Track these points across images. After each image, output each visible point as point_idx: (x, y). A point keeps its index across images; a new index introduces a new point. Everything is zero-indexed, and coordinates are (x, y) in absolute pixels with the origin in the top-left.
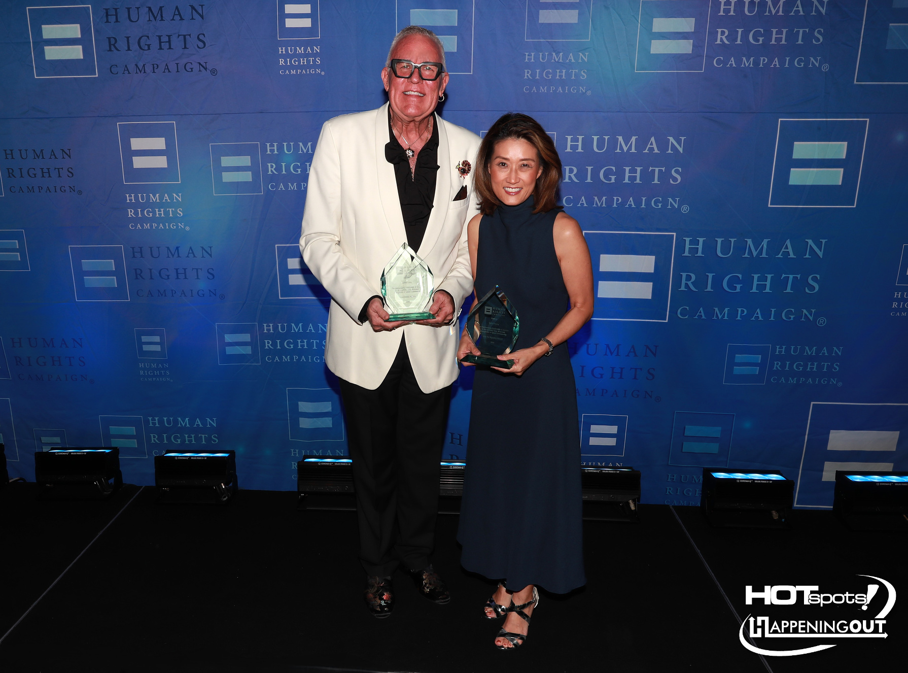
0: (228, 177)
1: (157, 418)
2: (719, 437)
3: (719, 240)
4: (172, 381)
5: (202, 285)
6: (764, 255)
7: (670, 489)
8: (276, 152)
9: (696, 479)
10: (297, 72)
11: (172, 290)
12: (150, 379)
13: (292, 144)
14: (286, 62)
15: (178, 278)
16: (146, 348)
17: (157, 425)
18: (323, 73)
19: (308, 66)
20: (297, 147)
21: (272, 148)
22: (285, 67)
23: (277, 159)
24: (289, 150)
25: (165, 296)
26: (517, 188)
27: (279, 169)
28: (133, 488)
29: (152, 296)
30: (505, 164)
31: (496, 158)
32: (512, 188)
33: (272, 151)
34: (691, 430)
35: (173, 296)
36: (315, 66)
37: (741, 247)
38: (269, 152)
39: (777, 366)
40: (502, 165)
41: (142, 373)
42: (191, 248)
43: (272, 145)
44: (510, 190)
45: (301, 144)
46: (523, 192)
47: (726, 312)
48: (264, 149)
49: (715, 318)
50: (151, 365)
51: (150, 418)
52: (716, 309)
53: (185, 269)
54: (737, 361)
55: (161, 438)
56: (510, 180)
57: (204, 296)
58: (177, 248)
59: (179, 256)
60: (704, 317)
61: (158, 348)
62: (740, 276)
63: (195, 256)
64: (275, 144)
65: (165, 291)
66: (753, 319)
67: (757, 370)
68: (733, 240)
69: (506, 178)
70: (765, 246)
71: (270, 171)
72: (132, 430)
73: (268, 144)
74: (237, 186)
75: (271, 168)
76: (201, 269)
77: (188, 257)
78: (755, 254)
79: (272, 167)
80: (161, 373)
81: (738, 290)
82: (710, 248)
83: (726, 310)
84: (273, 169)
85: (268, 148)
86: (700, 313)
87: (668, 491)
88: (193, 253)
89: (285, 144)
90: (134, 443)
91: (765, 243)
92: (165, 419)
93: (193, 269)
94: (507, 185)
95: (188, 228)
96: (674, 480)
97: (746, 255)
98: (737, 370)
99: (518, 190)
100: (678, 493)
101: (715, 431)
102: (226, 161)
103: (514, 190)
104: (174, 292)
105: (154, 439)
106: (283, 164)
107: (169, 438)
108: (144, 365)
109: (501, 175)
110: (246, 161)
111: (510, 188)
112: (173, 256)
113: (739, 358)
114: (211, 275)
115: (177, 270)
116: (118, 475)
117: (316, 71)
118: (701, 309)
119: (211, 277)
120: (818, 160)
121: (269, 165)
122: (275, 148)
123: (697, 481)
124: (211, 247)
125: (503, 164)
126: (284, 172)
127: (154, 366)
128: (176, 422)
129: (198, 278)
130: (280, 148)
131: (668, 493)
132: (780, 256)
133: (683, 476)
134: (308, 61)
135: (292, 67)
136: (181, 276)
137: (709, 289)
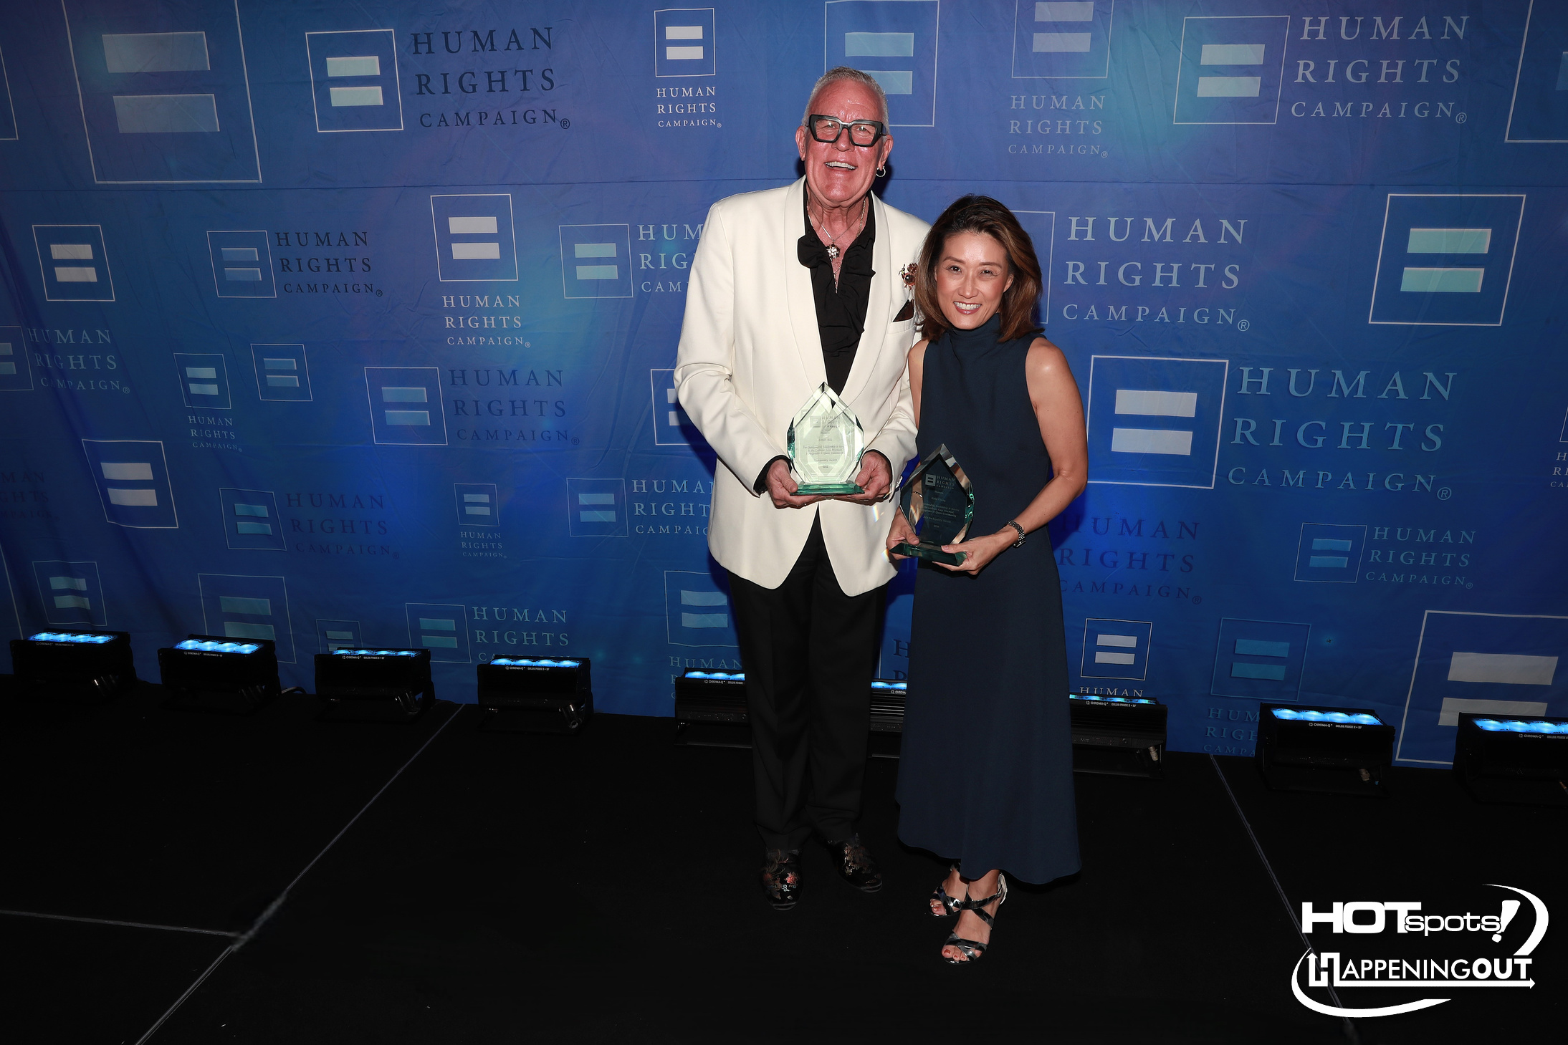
0: (584, 273)
1: (484, 609)
2: (1286, 655)
3: (1294, 372)
4: (505, 557)
5: (547, 424)
6: (1360, 394)
7: (1212, 730)
8: (652, 238)
9: (1251, 717)
10: (682, 123)
11: (506, 431)
12: (476, 554)
13: (675, 226)
14: (667, 109)
15: (514, 414)
16: (470, 511)
17: (485, 618)
18: (719, 125)
19: (698, 115)
20: (681, 231)
21: (647, 232)
22: (665, 117)
23: (653, 249)
24: (670, 234)
25: (497, 438)
26: (974, 304)
27: (656, 261)
28: (449, 707)
29: (479, 439)
30: (958, 268)
31: (945, 260)
32: (966, 304)
33: (646, 236)
34: (1244, 646)
35: (507, 439)
36: (708, 115)
37: (1326, 383)
38: (642, 238)
39: (1375, 556)
40: (954, 270)
41: (464, 545)
42: (532, 372)
43: (646, 228)
44: (963, 306)
45: (687, 226)
46: (981, 311)
47: (1301, 477)
48: (635, 233)
49: (1284, 485)
50: (476, 535)
51: (475, 608)
52: (1287, 472)
53: (524, 402)
54: (1314, 547)
55: (489, 636)
56: (964, 292)
57: (550, 439)
58: (514, 372)
59: (515, 384)
60: (1267, 483)
61: (486, 511)
62: (1323, 424)
63: (537, 384)
64: (651, 227)
65: (496, 431)
66: (1341, 487)
67: (1344, 562)
68: (1313, 372)
69: (958, 289)
70: (1362, 381)
71: (643, 265)
72: (450, 624)
73: (641, 227)
74: (598, 285)
75: (645, 260)
76: (547, 402)
77: (528, 384)
78: (1346, 392)
79: (646, 258)
80: (490, 547)
81: (1320, 444)
82: (1279, 382)
83: (1301, 473)
84: (647, 262)
85: (641, 232)
86: (1263, 476)
87: (1209, 732)
88: (535, 379)
89: (665, 226)
90: (453, 643)
91: (1362, 376)
92: (496, 609)
93: (535, 401)
94: (959, 298)
95: (528, 345)
96: (1219, 717)
97: (1333, 394)
98: (1315, 561)
99: (975, 306)
100: (1224, 736)
101: (1281, 648)
102: (582, 250)
103: (968, 307)
104: (508, 433)
105: (481, 637)
106: (662, 255)
107: (500, 637)
108: (468, 535)
109: (952, 283)
110: (609, 250)
111: (963, 303)
112: (508, 383)
113: (1318, 543)
114: (561, 410)
115: (513, 402)
116: (428, 688)
117: (709, 122)
118: (1264, 471)
119: (560, 413)
120: (1447, 255)
121: (642, 255)
122: (651, 232)
123: (1252, 719)
124: (560, 372)
125: (956, 269)
126: (663, 267)
127: (481, 535)
128: (511, 614)
129: (542, 415)
130: (658, 232)
131: (1208, 735)
132: (1384, 396)
133: (1231, 711)
134: (699, 108)
135: (676, 116)
136: (519, 411)
137: (1276, 442)
